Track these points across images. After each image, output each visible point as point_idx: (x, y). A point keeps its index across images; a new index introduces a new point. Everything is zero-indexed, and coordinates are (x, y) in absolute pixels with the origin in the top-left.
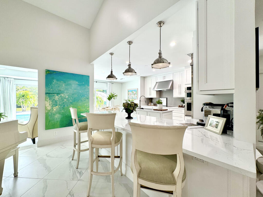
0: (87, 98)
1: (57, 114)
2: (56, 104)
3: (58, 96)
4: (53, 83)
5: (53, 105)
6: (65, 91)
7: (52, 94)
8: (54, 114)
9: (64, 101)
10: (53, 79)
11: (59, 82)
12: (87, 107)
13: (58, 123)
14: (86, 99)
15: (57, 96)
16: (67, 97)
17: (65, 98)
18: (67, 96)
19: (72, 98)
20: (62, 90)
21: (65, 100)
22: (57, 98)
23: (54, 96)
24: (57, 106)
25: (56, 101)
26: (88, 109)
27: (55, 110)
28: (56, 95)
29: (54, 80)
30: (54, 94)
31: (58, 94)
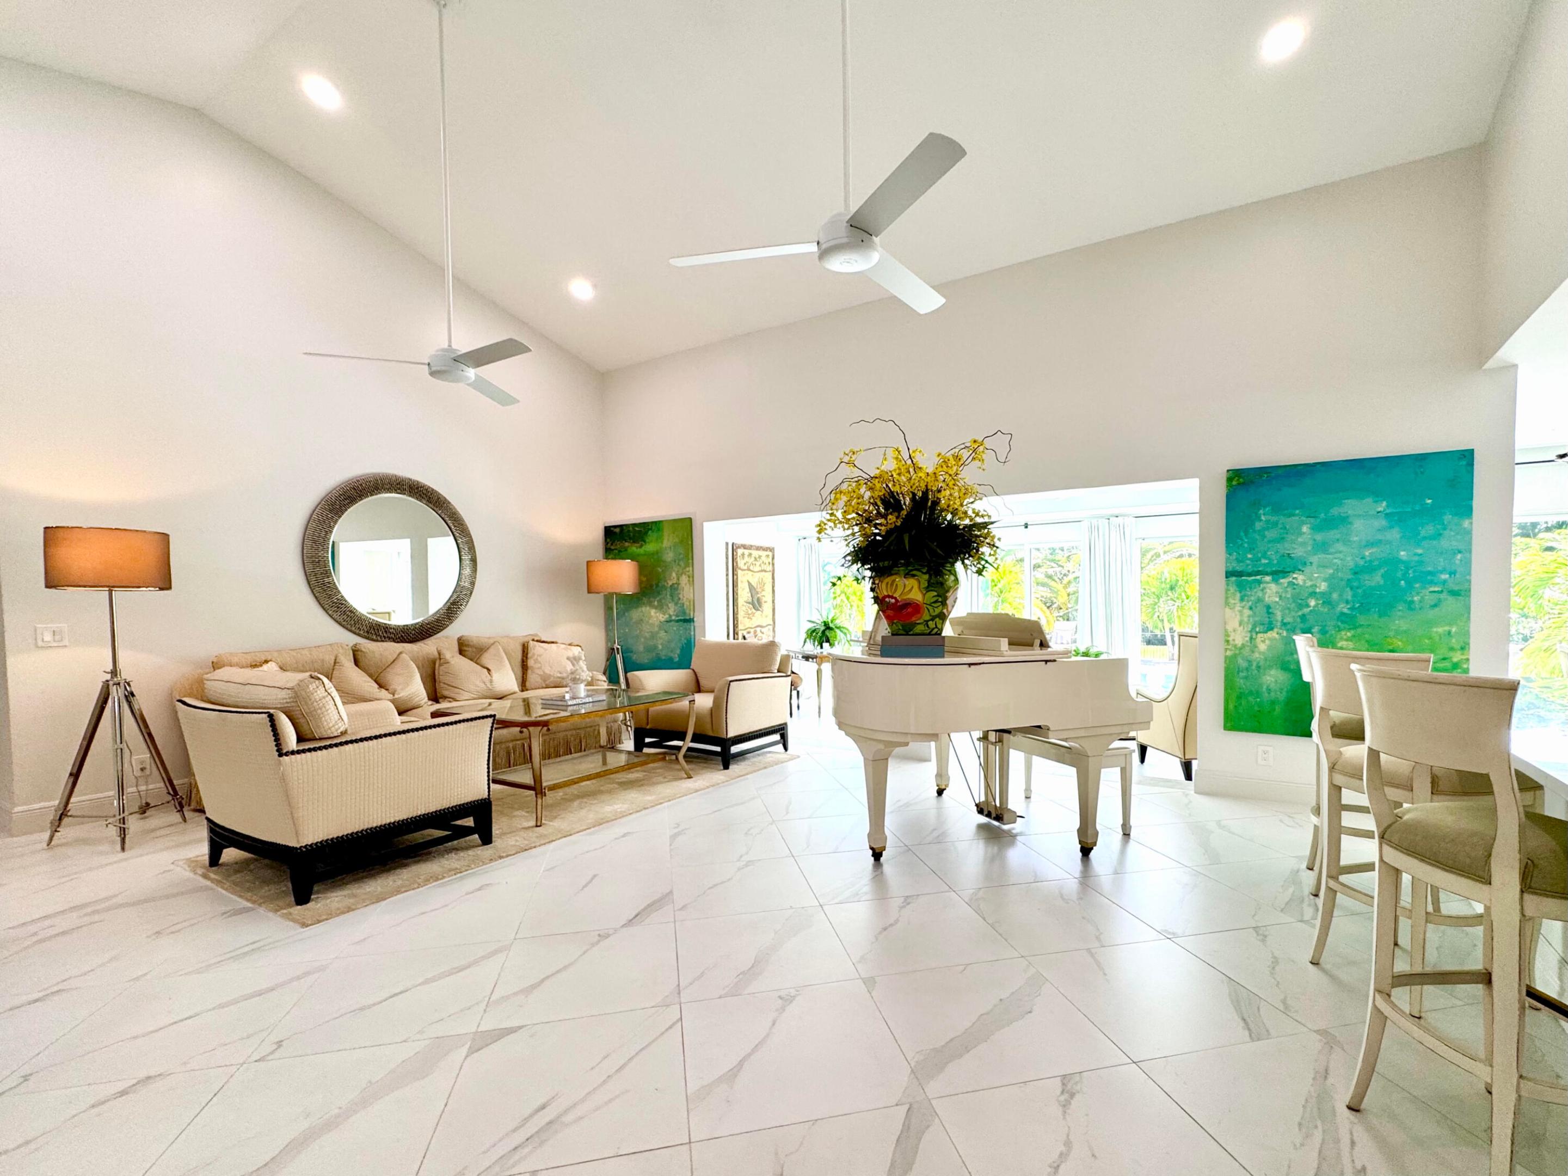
0: (1454, 593)
1: (1270, 667)
2: (1270, 623)
3: (1275, 581)
4: (1258, 526)
5: (1254, 626)
6: (1314, 559)
7: (1250, 575)
8: (1258, 667)
9: (1308, 606)
10: (1257, 505)
11: (1282, 519)
12: (1452, 649)
13: (1278, 709)
14: (1442, 596)
15: (1273, 586)
16: (1323, 587)
17: (1313, 594)
18: (1325, 581)
19: (1349, 595)
20: (1299, 552)
21: (1313, 603)
22: (1271, 591)
23: (1260, 582)
24: (1272, 629)
25: (1268, 607)
26: (1457, 657)
27: (1262, 647)
28: (1268, 578)
29: (1261, 512)
30: (1258, 573)
31: (1278, 574)
